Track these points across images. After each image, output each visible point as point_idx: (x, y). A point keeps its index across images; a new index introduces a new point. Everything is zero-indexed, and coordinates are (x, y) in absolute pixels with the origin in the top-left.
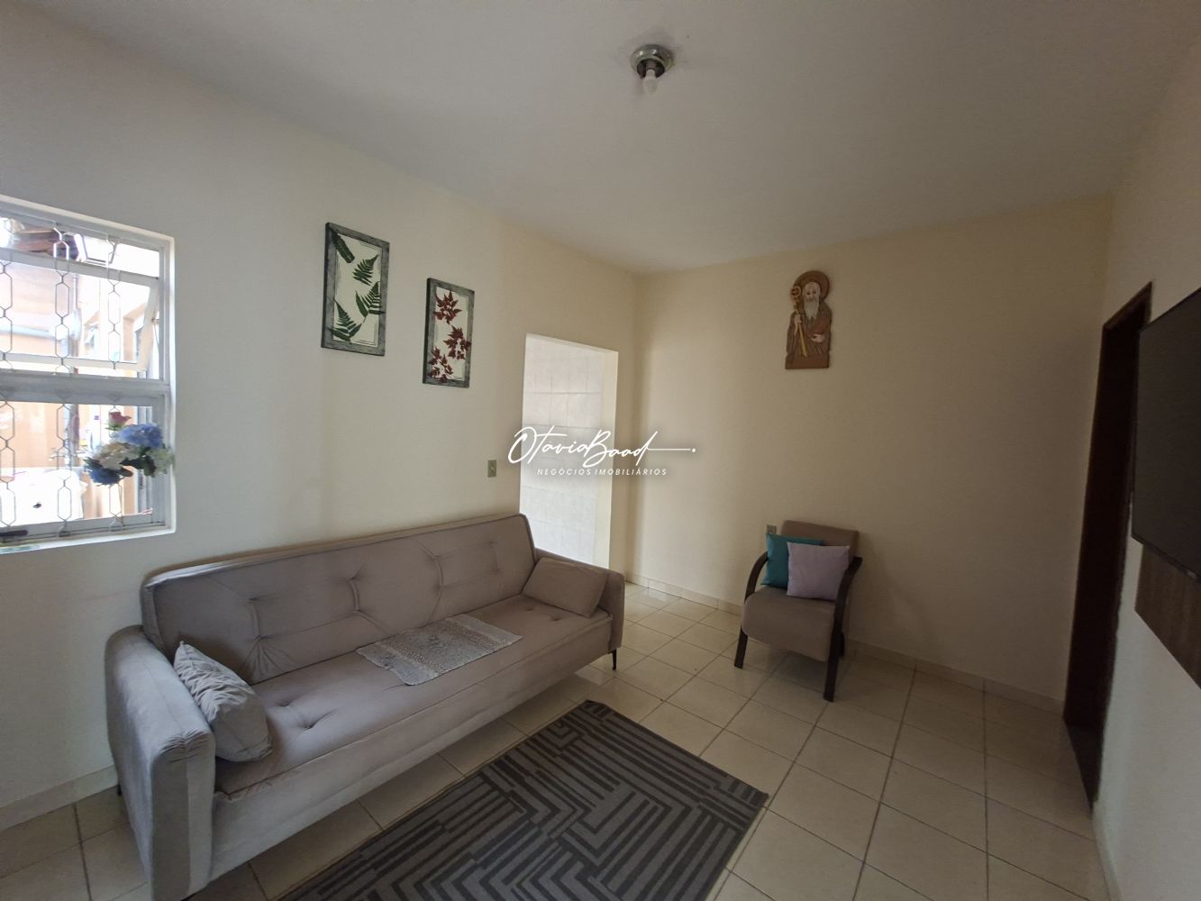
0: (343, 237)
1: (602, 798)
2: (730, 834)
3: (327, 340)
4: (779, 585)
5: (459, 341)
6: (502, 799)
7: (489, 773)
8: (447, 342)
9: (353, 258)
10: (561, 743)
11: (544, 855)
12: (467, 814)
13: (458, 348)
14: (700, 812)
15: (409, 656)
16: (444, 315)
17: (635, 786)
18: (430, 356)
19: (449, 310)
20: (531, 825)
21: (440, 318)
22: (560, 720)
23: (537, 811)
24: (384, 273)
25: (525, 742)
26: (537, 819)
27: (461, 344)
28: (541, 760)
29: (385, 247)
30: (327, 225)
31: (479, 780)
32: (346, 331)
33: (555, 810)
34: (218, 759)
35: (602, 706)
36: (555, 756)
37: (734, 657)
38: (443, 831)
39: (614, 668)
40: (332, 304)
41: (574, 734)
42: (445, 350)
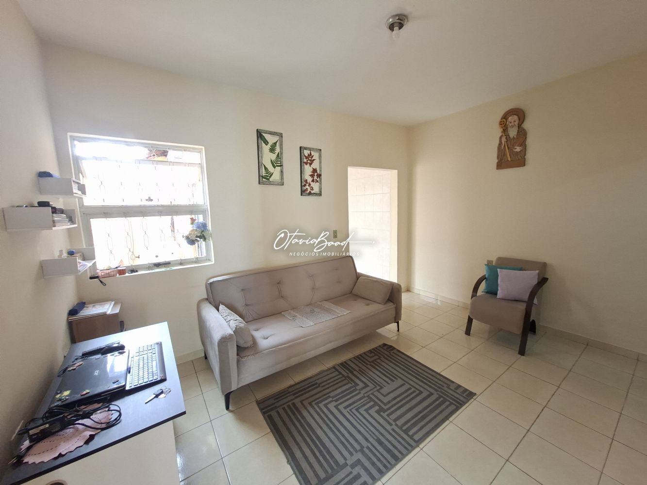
0: (263, 134)
1: (388, 383)
2: (453, 407)
3: (261, 181)
4: (492, 292)
5: (316, 174)
6: (344, 378)
7: (338, 368)
8: (310, 175)
9: (268, 143)
10: (371, 360)
11: (362, 401)
12: (329, 381)
13: (315, 178)
14: (438, 396)
15: (303, 316)
16: (308, 163)
17: (405, 381)
18: (303, 183)
19: (310, 160)
20: (356, 390)
21: (306, 164)
22: (370, 351)
23: (358, 385)
24: (281, 148)
25: (354, 358)
26: (358, 388)
27: (317, 175)
28: (360, 365)
29: (281, 135)
30: (257, 130)
31: (334, 370)
32: (268, 176)
33: (366, 386)
34: (237, 346)
35: (391, 346)
36: (367, 364)
37: (465, 329)
38: (319, 386)
39: (398, 330)
40: (261, 165)
41: (377, 357)
42: (309, 179)
